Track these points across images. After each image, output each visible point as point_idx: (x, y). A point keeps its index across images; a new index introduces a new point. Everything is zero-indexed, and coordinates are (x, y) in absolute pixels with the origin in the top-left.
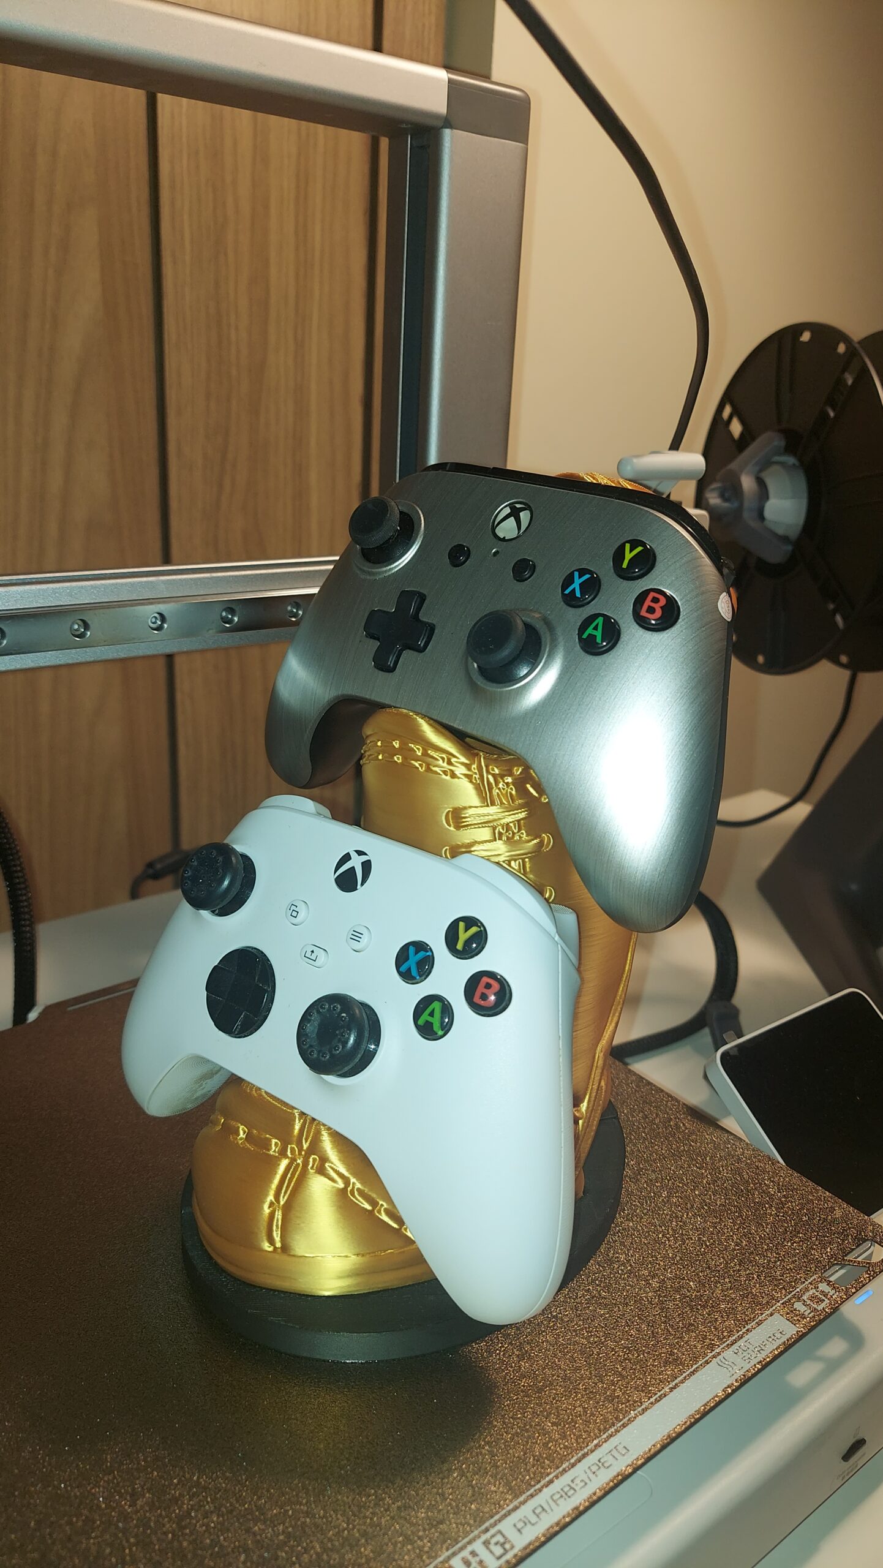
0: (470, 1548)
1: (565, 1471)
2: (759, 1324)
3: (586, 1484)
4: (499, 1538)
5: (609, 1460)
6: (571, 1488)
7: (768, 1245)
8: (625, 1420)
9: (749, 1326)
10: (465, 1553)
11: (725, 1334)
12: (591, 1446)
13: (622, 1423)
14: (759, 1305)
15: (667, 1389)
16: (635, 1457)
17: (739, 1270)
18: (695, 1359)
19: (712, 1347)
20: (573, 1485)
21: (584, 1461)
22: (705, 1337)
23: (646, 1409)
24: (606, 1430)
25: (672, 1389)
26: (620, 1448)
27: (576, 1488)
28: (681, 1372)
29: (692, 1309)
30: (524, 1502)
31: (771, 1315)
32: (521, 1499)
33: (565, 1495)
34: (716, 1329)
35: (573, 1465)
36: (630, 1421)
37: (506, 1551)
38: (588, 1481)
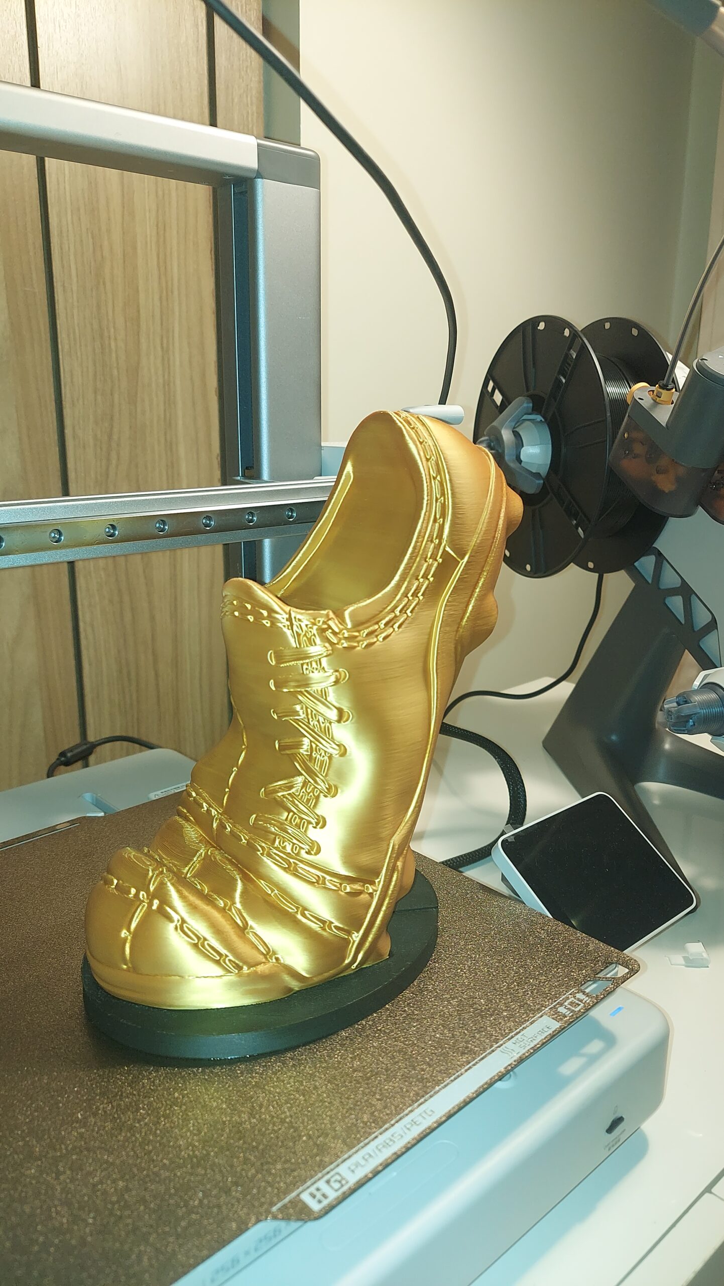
0: (316, 1186)
1: (387, 1129)
2: (531, 1023)
3: (402, 1136)
4: (338, 1178)
5: (420, 1119)
6: (391, 1140)
7: (539, 972)
8: (432, 1093)
9: (525, 1025)
10: (312, 1189)
11: (507, 1031)
12: (406, 1112)
13: (429, 1094)
14: (531, 1012)
15: (463, 1070)
16: (439, 1116)
17: (517, 990)
18: (485, 1050)
19: (496, 1041)
20: (392, 1138)
21: (400, 1122)
22: (492, 1035)
23: (448, 1084)
24: (417, 1101)
25: (466, 1071)
26: (428, 1111)
27: (396, 1140)
28: (474, 1059)
29: (482, 1018)
30: (357, 1152)
31: (541, 1016)
32: (354, 1150)
33: (386, 1145)
34: (500, 1029)
35: (393, 1125)
36: (436, 1093)
37: (342, 1186)
38: (403, 1134)
